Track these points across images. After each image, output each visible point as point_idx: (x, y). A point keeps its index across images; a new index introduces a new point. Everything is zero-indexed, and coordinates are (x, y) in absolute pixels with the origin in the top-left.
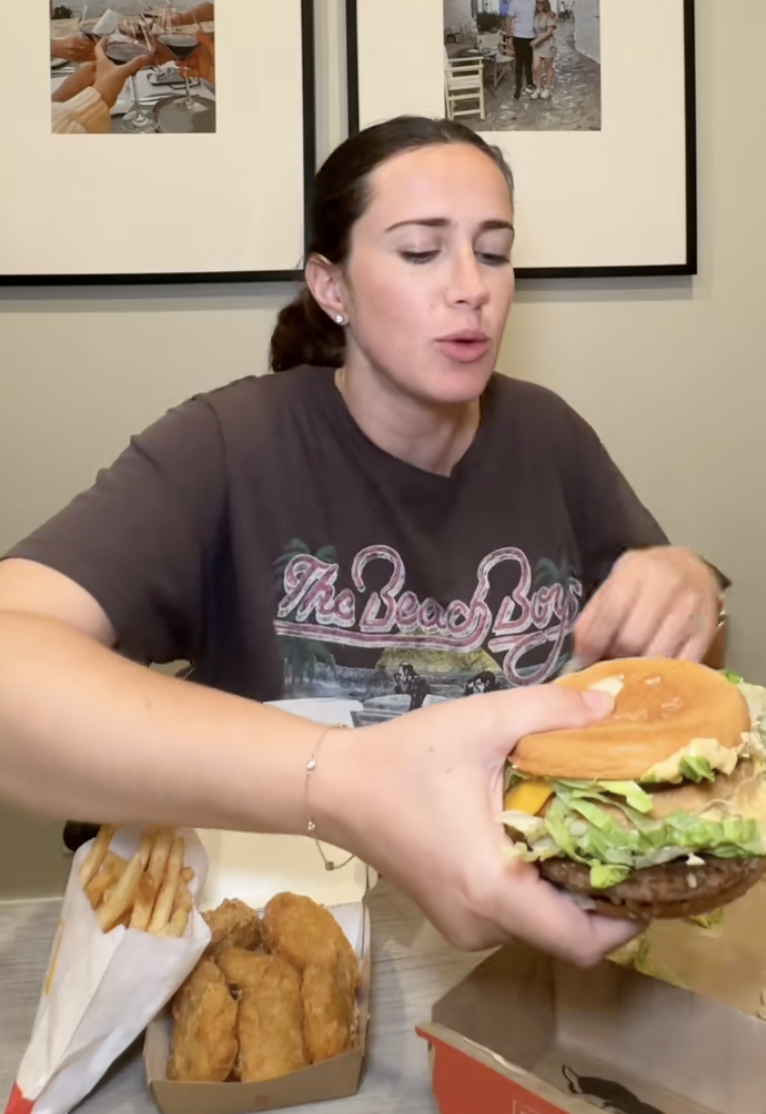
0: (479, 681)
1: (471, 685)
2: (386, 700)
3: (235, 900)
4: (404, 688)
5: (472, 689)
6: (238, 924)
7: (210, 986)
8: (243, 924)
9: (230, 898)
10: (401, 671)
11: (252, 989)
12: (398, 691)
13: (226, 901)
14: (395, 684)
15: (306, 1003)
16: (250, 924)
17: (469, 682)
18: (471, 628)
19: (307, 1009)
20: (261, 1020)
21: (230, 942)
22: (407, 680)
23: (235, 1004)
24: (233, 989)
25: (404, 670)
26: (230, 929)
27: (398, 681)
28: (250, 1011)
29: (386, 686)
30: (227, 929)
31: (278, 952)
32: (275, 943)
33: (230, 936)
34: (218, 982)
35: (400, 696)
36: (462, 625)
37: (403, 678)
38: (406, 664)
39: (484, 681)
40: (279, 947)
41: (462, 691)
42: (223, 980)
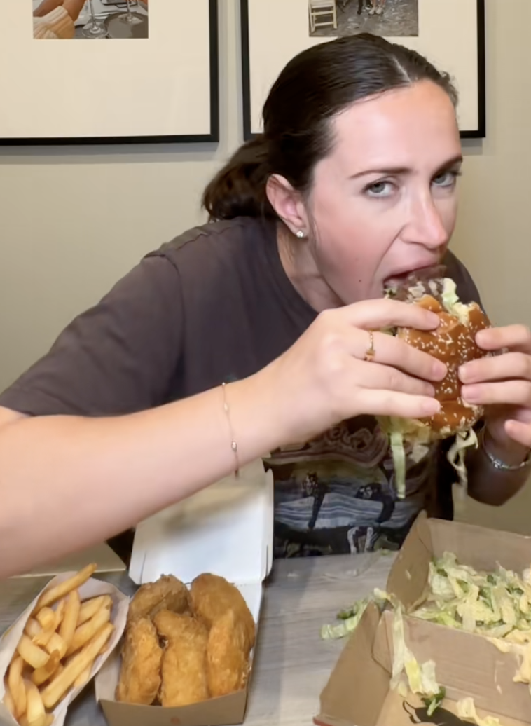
0: (369, 488)
1: (362, 490)
2: (296, 504)
3: (170, 575)
4: (309, 492)
5: (362, 494)
6: (170, 592)
7: (144, 636)
8: (174, 592)
9: (167, 574)
10: (308, 480)
11: (174, 640)
12: (305, 495)
13: (163, 576)
14: (302, 490)
15: (209, 654)
16: (180, 592)
17: (362, 487)
18: (369, 453)
19: (209, 659)
20: (178, 663)
21: (165, 605)
22: (312, 486)
23: (160, 651)
24: (161, 640)
25: (310, 478)
26: (164, 596)
27: (305, 487)
28: (171, 656)
29: (296, 493)
30: (162, 596)
31: (197, 615)
32: (196, 609)
33: (164, 600)
34: (150, 634)
35: (306, 500)
36: (362, 449)
37: (309, 484)
38: (312, 473)
39: (372, 489)
40: (198, 612)
41: (355, 493)
42: (154, 633)
